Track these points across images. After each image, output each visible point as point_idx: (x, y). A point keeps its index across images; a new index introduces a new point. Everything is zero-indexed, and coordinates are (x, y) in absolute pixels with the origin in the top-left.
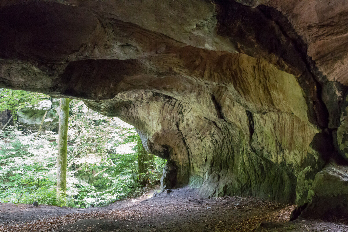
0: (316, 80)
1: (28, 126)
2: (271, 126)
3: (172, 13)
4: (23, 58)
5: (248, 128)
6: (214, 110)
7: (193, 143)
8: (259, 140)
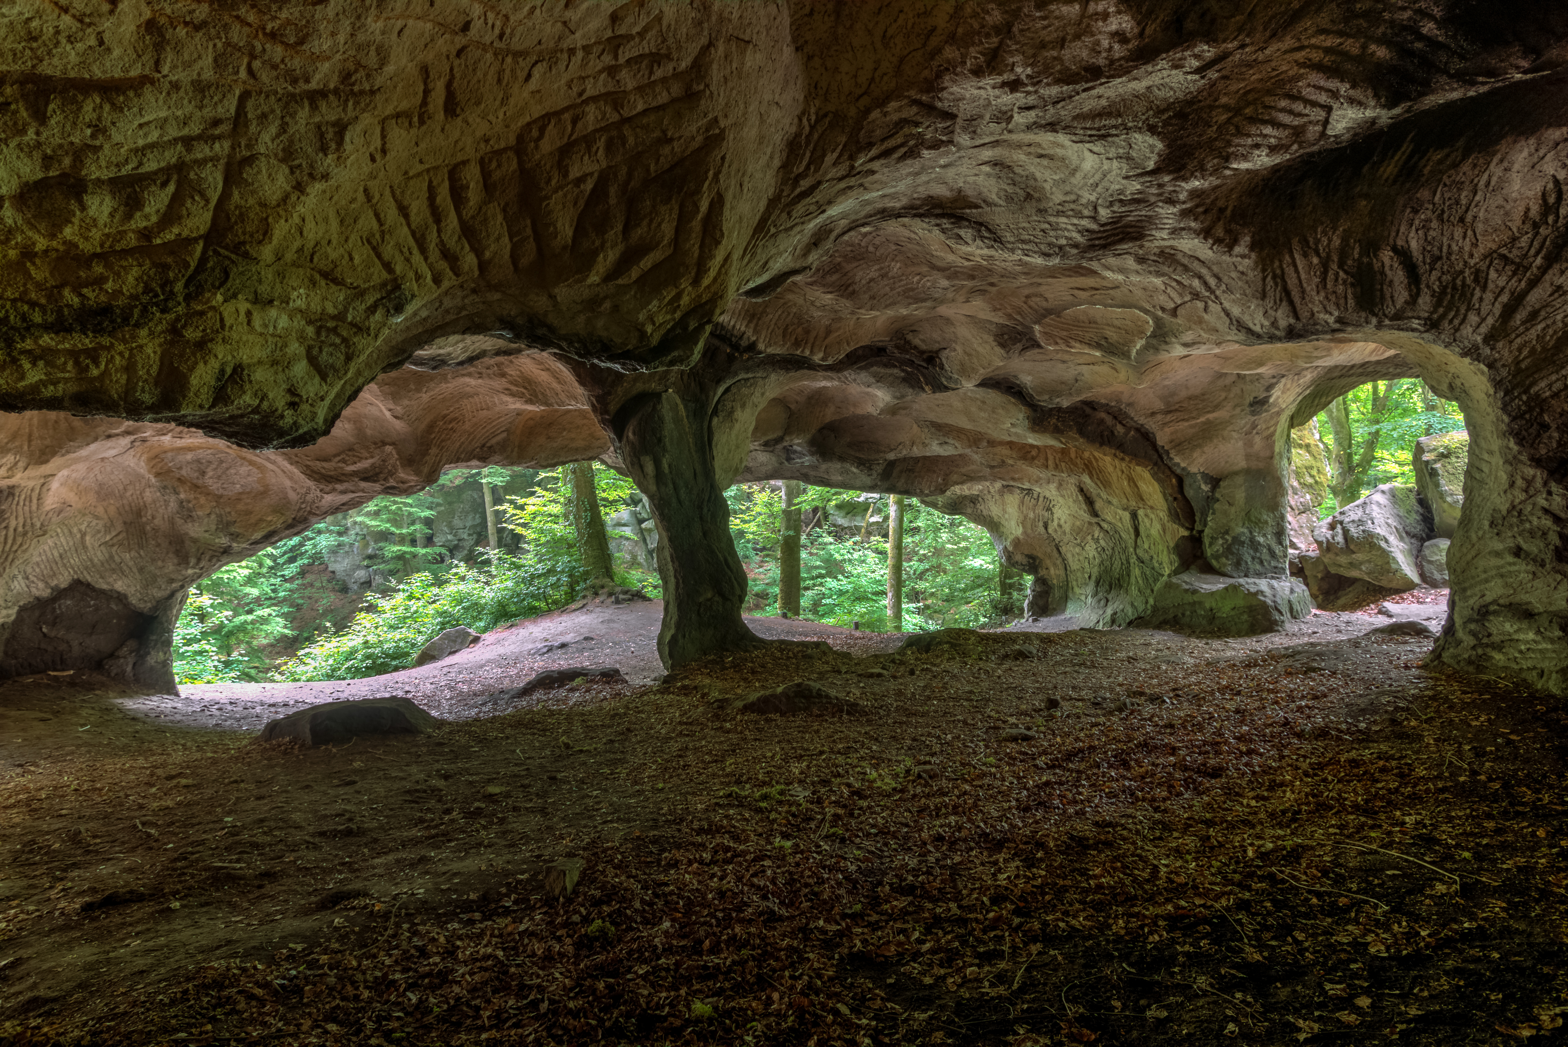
0: (1173, 472)
1: (844, 529)
2: (1158, 526)
3: (982, 414)
4: (842, 459)
5: (1132, 531)
6: (1084, 506)
7: (1070, 551)
8: (1146, 546)
